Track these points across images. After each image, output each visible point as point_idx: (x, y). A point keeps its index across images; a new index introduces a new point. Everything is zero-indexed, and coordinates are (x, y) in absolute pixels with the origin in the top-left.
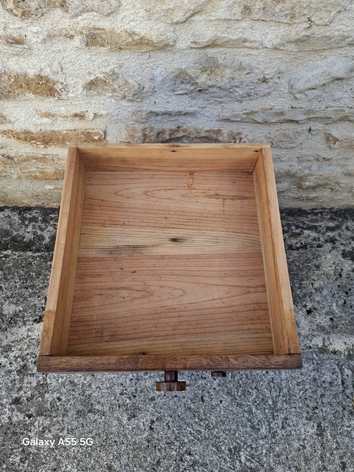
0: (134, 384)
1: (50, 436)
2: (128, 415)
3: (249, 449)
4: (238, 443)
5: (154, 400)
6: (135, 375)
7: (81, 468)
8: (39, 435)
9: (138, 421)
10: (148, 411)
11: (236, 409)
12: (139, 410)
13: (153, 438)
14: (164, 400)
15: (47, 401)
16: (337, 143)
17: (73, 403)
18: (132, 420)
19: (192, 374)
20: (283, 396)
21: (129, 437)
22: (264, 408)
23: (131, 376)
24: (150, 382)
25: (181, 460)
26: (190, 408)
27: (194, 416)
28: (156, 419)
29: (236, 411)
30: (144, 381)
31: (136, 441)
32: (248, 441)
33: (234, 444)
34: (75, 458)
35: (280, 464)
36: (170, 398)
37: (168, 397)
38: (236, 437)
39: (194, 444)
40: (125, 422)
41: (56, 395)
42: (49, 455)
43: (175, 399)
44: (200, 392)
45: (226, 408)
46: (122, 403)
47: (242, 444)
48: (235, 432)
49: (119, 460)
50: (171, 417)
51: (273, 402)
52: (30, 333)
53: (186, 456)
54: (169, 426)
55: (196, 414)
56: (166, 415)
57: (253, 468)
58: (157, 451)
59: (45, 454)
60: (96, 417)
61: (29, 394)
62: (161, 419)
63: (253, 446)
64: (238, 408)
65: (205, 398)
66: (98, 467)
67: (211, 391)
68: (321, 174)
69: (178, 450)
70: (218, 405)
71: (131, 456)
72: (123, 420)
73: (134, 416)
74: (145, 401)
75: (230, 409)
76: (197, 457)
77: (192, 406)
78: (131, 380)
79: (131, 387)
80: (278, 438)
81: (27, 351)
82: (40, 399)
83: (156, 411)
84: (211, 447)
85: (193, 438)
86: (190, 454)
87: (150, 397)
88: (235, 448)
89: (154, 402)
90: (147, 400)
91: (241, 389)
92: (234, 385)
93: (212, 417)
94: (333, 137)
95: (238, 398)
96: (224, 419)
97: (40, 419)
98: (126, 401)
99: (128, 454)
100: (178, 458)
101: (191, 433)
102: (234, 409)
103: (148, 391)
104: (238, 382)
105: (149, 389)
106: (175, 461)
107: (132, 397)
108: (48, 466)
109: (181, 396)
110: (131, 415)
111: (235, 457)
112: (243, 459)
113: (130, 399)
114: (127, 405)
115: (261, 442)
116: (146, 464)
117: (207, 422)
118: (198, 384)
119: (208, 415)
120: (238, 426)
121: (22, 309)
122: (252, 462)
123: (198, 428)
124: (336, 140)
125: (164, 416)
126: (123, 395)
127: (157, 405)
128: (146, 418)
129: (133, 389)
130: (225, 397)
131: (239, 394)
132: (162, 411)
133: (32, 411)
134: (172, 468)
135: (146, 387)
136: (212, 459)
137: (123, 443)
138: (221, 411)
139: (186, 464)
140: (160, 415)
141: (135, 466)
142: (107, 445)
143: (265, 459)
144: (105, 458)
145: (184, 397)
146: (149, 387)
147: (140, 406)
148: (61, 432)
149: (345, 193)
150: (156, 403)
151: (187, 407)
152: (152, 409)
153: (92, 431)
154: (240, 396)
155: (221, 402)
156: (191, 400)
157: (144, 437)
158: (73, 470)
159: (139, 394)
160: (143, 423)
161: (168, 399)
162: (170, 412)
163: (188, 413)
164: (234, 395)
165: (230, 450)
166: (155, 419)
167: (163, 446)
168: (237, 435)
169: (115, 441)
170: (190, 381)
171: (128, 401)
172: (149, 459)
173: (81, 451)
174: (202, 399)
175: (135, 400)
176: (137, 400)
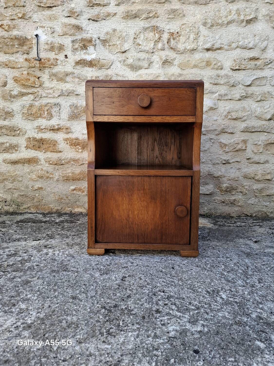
0: (109, 261)
1: (19, 280)
2: (101, 273)
3: (228, 291)
4: (215, 288)
6: (111, 258)
7: (42, 297)
8: (8, 280)
10: (121, 272)
11: (207, 272)
13: (125, 284)
14: (136, 268)
15: (26, 266)
16: (227, 147)
17: (49, 267)
18: (104, 275)
19: (162, 258)
20: (252, 269)
21: (100, 283)
22: (236, 274)
23: (107, 258)
24: (124, 261)
25: (155, 295)
26: (161, 271)
28: (128, 276)
30: (119, 260)
31: (106, 285)
32: (226, 287)
33: (211, 289)
34: (38, 291)
35: (269, 301)
36: (142, 267)
37: (140, 266)
38: (212, 286)
39: (168, 287)
40: (97, 276)
41: (35, 264)
42: (12, 289)
43: (147, 267)
44: (171, 265)
45: (197, 272)
46: (96, 268)
47: (220, 289)
48: (210, 283)
49: (86, 294)
51: (243, 271)
52: (27, 244)
53: (159, 293)
54: (141, 279)
57: (238, 301)
58: (127, 290)
59: (8, 288)
60: (70, 273)
61: (11, 263)
62: (133, 276)
63: (232, 290)
64: (209, 272)
65: (175, 268)
66: (61, 297)
67: (180, 265)
68: (229, 175)
69: (150, 290)
70: (189, 271)
71: (99, 292)
73: (107, 274)
74: (118, 268)
76: (172, 294)
77: (164, 270)
78: (107, 259)
79: (106, 262)
80: (257, 287)
81: (22, 249)
82: (20, 265)
83: (129, 272)
84: (186, 289)
85: (166, 284)
86: (163, 292)
87: (123, 266)
88: (213, 291)
89: (127, 268)
90: (120, 268)
91: (210, 265)
92: (201, 264)
94: (223, 144)
95: (207, 268)
97: (14, 273)
99: (96, 291)
100: (151, 294)
101: (163, 281)
103: (121, 264)
104: (206, 262)
106: (148, 295)
107: (106, 266)
108: (6, 294)
109: (153, 266)
110: (103, 273)
111: (215, 295)
112: (224, 296)
113: (104, 266)
114: (101, 269)
115: (240, 288)
116: (115, 297)
117: (180, 278)
118: (168, 262)
120: (212, 280)
121: (26, 237)
122: (235, 299)
123: (171, 280)
124: (226, 145)
125: (137, 274)
128: (119, 275)
129: (108, 263)
130: (195, 267)
132: (134, 272)
133: (9, 270)
134: (144, 299)
136: (189, 295)
137: (92, 285)
138: (192, 273)
139: (160, 297)
140: (132, 274)
141: (103, 298)
142: (76, 286)
143: (249, 297)
144: (70, 293)
145: (155, 267)
146: (123, 263)
148: (31, 278)
149: (253, 198)
150: (129, 269)
151: (158, 270)
152: (124, 271)
153: (62, 279)
154: (209, 268)
157: (115, 283)
158: (33, 298)
159: (113, 265)
162: (142, 273)
163: (160, 273)
164: (204, 267)
165: (207, 292)
166: (127, 276)
167: (135, 288)
168: (212, 284)
169: (84, 284)
170: (161, 261)
171: (102, 267)
172: (118, 294)
173: (46, 288)
174: (173, 268)
175: (108, 267)
176: (110, 267)
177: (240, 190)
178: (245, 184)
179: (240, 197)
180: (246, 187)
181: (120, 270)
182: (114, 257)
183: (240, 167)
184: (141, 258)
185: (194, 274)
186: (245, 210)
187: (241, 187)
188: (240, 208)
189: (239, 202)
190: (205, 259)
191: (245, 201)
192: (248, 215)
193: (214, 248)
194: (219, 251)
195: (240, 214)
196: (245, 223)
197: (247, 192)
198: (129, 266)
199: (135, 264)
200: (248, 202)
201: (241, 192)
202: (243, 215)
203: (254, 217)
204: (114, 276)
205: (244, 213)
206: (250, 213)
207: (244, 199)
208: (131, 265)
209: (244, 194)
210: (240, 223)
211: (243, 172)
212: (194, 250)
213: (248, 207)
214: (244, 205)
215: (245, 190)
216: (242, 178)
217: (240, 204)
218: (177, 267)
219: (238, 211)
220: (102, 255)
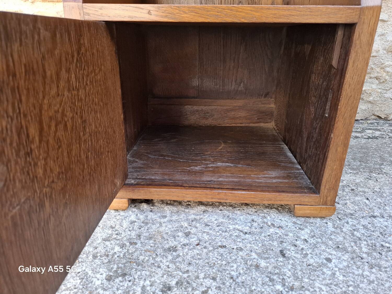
0: (136, 228)
2: (110, 270)
5: (175, 251)
6: (142, 217)
9: (130, 284)
10: (159, 267)
12: (138, 265)
14: (196, 251)
18: (117, 280)
19: (253, 220)
23: (133, 218)
24: (170, 226)
26: (257, 267)
27: (271, 280)
28: (177, 283)
29: (372, 277)
30: (158, 225)
36: (211, 249)
37: (205, 247)
40: (98, 283)
43: (221, 250)
44: (275, 243)
45: (345, 271)
46: (103, 251)
50: (214, 279)
55: (275, 277)
56: (202, 275)
62: (188, 283)
64: (374, 270)
65: (288, 253)
67: (298, 242)
70: (323, 265)
72: (95, 280)
73: (124, 275)
74: (154, 251)
75: (356, 273)
77: (263, 264)
78: (132, 222)
79: (130, 231)
83: (178, 268)
87: (167, 246)
89: (174, 253)
90: (159, 251)
91: (365, 243)
92: (345, 238)
93: (317, 284)
95: (364, 256)
96: (351, 288)
98: (113, 249)
102: (366, 273)
103: (163, 238)
104: (353, 234)
105: (165, 236)
107: (128, 244)
109: (235, 247)
110: (116, 271)
113: (123, 246)
114: (113, 255)
118: (269, 234)
119: (307, 280)
125: (197, 277)
126: (109, 241)
127: (180, 259)
128: (153, 279)
129: (133, 234)
130: (334, 252)
131: (364, 250)
132: (191, 268)
135: (159, 232)
138: (334, 274)
140: (185, 275)
145: (241, 249)
146: (167, 233)
147: (141, 258)
150: (178, 256)
151: (249, 263)
152: (168, 264)
155: (329, 260)
156: (258, 254)
159: (143, 241)
160: (143, 288)
161: (205, 250)
162: (212, 272)
163: (255, 274)
164: (354, 252)
166: (173, 283)
170: (250, 228)
171: (117, 249)
174: (282, 253)
175: (132, 249)
176: (137, 249)
177: (376, 75)
178: (387, 63)
179: (374, 86)
180: (388, 69)
181: (158, 259)
182: (151, 216)
183: (384, 32)
184: (206, 218)
185: (341, 278)
186: (378, 109)
187: (378, 70)
188: (370, 105)
189: (370, 94)
190: (348, 223)
191: (381, 93)
192: (380, 118)
193: (352, 190)
194: (368, 199)
195: (367, 116)
196: (379, 130)
197: (387, 77)
198: (179, 248)
199: (194, 240)
200: (386, 95)
201: (377, 78)
202: (373, 117)
203: (390, 120)
204: (142, 283)
205: (376, 113)
206: (386, 114)
207: (380, 91)
208: (186, 241)
209: (382, 81)
210: (371, 131)
211: (388, 41)
212: (325, 204)
213: (385, 104)
214: (378, 101)
215: (385, 74)
216: (385, 52)
217: (371, 98)
218: (291, 252)
219: (365, 110)
220: (123, 210)
